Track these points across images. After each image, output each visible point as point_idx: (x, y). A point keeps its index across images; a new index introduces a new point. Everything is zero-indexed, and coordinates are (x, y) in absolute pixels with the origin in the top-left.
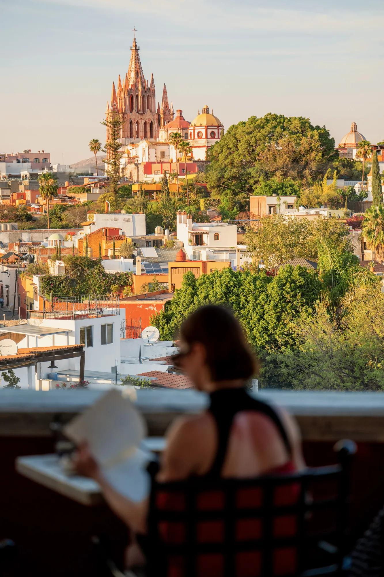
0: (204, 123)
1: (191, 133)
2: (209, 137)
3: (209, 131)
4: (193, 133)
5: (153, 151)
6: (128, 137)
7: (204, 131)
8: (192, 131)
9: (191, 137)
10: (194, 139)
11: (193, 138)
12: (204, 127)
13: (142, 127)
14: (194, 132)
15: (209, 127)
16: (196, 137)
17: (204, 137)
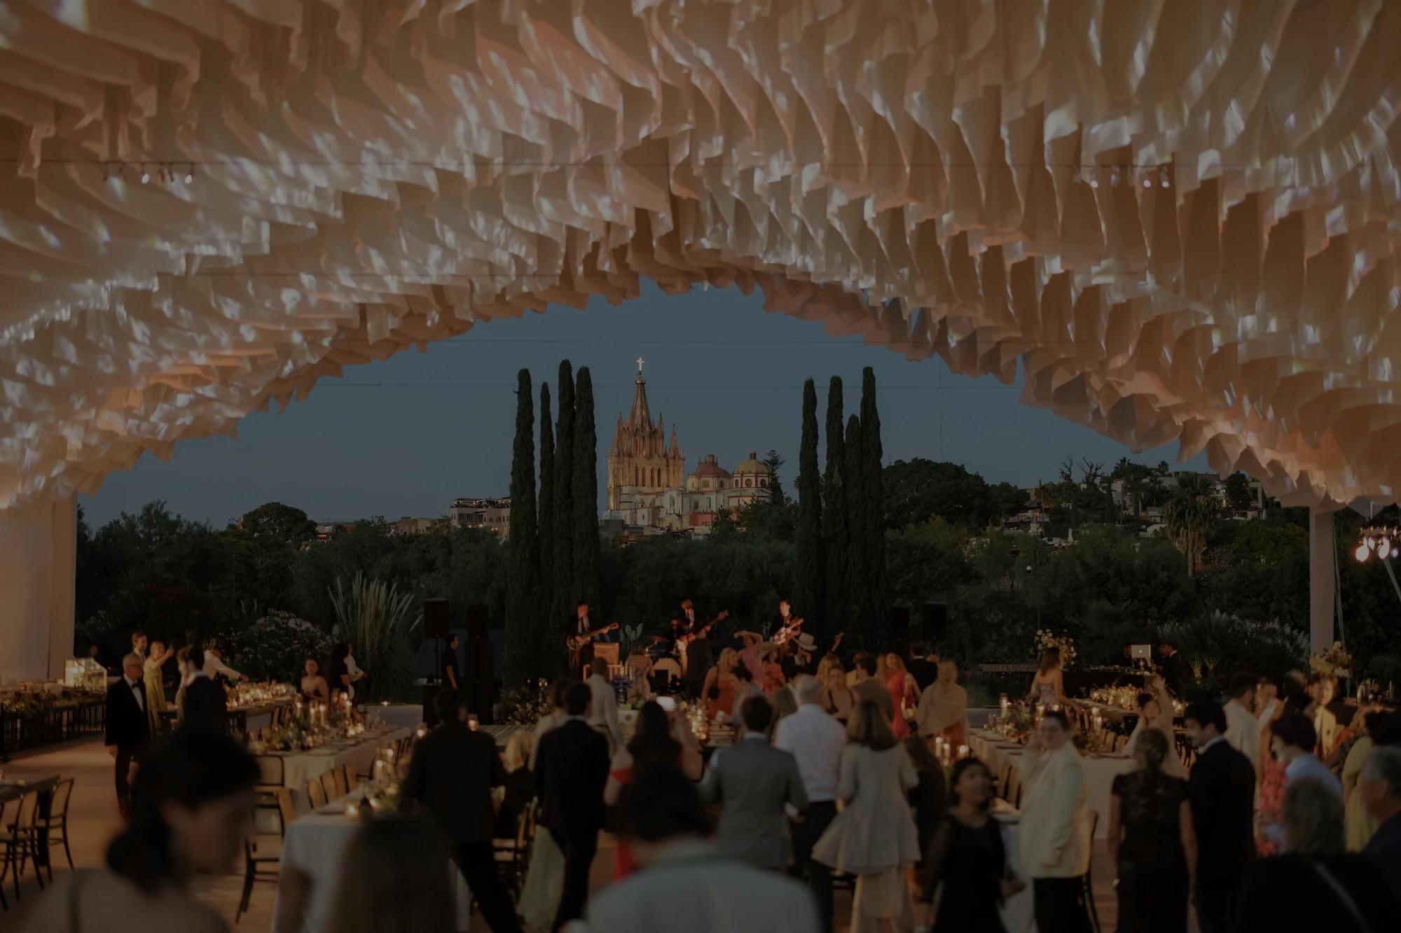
0: (754, 470)
1: (737, 480)
2: (759, 485)
3: (760, 479)
4: (740, 481)
5: (686, 500)
6: (633, 486)
7: (753, 479)
8: (739, 479)
9: (737, 486)
10: (742, 487)
11: (739, 486)
12: (754, 475)
13: (648, 474)
14: (742, 479)
15: (759, 475)
16: (744, 485)
17: (753, 485)
